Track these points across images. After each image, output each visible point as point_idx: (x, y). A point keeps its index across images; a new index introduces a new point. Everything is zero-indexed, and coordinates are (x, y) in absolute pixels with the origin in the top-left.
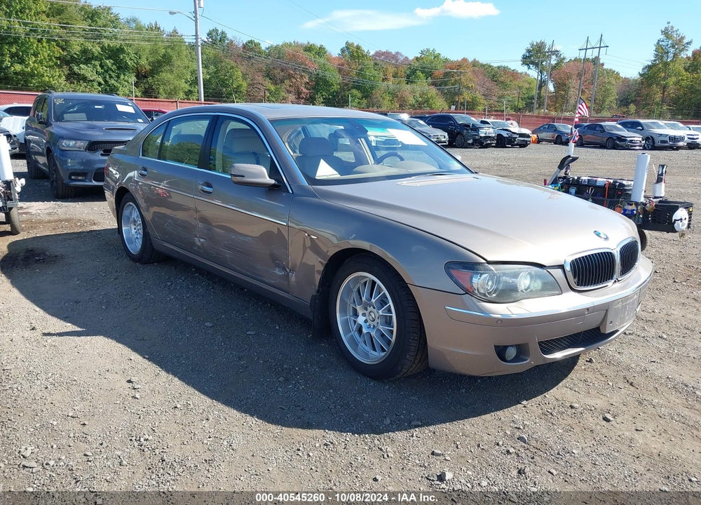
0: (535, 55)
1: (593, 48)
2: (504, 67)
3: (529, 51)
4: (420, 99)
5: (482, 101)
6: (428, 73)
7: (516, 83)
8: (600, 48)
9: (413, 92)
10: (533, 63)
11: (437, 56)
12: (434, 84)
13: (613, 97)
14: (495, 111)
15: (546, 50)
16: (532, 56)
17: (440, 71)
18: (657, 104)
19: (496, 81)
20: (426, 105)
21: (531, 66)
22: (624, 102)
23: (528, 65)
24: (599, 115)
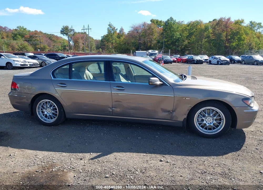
0: (65, 31)
1: (86, 29)
2: (52, 35)
3: (62, 29)
4: (21, 47)
5: (47, 47)
6: (23, 36)
7: (59, 41)
8: (88, 29)
9: (17, 43)
10: (65, 33)
11: (25, 29)
12: (26, 40)
13: (94, 46)
14: (52, 51)
15: (69, 29)
16: (64, 31)
17: (27, 36)
18: (111, 48)
19: (51, 40)
20: (24, 49)
21: (64, 34)
22: (98, 48)
23: (63, 34)
24: (91, 52)
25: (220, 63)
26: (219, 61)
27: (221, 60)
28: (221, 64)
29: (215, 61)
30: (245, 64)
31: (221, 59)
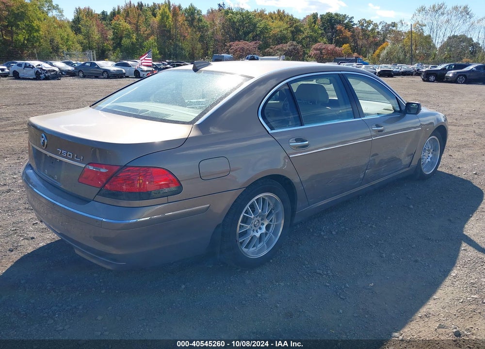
25: (42, 76)
26: (40, 72)
27: (44, 70)
28: (47, 78)
29: (31, 73)
30: (84, 77)
31: (44, 68)
